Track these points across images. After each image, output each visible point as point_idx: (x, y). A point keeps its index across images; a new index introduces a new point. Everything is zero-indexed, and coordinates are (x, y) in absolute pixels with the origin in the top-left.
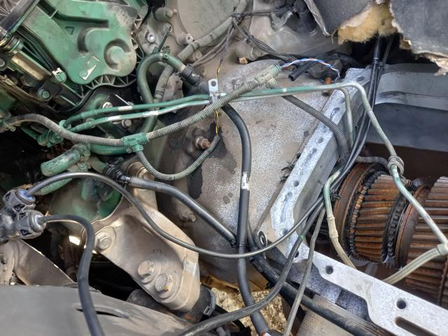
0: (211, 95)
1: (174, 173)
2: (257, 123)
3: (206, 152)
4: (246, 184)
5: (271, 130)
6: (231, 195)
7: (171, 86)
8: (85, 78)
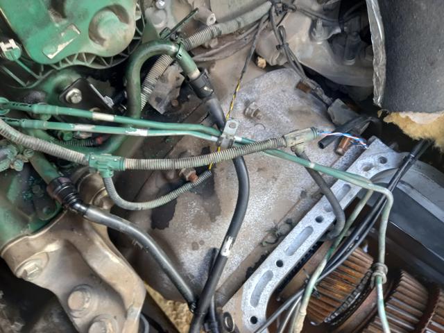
0: (223, 136)
1: (135, 200)
2: (259, 170)
3: (189, 186)
4: (228, 251)
5: (271, 183)
6: (202, 242)
7: (168, 81)
8: (51, 56)
